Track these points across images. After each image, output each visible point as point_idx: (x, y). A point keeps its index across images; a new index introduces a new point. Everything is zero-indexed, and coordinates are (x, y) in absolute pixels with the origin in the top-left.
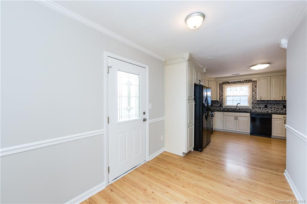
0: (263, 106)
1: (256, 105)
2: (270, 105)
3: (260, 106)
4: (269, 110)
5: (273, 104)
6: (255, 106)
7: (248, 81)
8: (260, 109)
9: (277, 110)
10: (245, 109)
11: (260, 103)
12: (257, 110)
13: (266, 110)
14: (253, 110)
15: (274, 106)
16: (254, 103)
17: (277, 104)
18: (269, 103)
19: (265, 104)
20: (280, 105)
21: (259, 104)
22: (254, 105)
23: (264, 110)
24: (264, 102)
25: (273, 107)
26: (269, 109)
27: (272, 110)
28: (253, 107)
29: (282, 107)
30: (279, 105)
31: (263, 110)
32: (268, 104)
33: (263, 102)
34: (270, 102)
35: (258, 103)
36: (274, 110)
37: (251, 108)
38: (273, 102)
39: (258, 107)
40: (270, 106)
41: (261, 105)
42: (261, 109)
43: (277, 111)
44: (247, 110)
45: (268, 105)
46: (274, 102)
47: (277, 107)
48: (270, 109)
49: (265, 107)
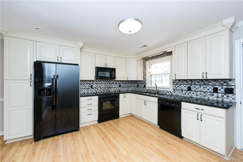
0: (186, 88)
1: (178, 86)
2: (195, 87)
3: (182, 88)
4: (193, 95)
5: (199, 86)
6: (177, 88)
7: (168, 54)
8: (182, 92)
9: (205, 94)
10: (166, 91)
11: (182, 83)
12: (178, 93)
13: (190, 95)
14: (174, 93)
15: (200, 89)
16: (175, 83)
17: (204, 86)
18: (193, 84)
19: (188, 86)
20: (208, 88)
21: (181, 85)
22: (175, 86)
23: (187, 94)
24: (187, 82)
25: (198, 90)
26: (193, 93)
27: (197, 95)
28: (174, 90)
29: (212, 91)
30: (206, 88)
31: (185, 94)
32: (191, 85)
33: (185, 82)
34: (195, 82)
35: (179, 83)
36: (201, 96)
37: (172, 90)
38: (198, 82)
39: (179, 89)
40: (195, 89)
41: (184, 87)
42: (184, 92)
43: (204, 96)
44: (168, 92)
45: (191, 87)
46: (200, 82)
47: (204, 91)
48: (195, 93)
49: (188, 90)
